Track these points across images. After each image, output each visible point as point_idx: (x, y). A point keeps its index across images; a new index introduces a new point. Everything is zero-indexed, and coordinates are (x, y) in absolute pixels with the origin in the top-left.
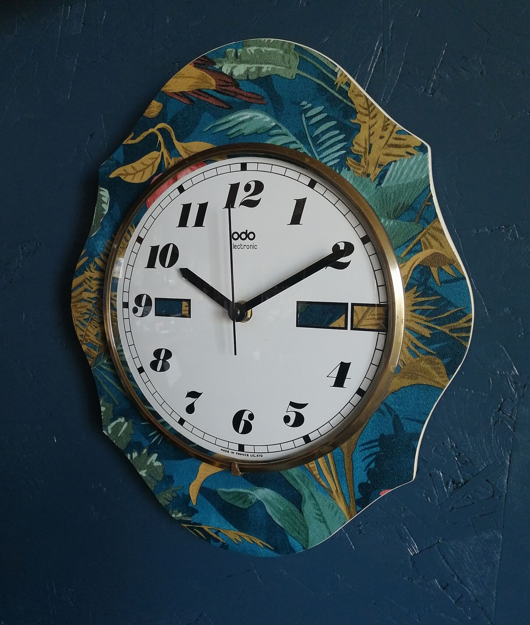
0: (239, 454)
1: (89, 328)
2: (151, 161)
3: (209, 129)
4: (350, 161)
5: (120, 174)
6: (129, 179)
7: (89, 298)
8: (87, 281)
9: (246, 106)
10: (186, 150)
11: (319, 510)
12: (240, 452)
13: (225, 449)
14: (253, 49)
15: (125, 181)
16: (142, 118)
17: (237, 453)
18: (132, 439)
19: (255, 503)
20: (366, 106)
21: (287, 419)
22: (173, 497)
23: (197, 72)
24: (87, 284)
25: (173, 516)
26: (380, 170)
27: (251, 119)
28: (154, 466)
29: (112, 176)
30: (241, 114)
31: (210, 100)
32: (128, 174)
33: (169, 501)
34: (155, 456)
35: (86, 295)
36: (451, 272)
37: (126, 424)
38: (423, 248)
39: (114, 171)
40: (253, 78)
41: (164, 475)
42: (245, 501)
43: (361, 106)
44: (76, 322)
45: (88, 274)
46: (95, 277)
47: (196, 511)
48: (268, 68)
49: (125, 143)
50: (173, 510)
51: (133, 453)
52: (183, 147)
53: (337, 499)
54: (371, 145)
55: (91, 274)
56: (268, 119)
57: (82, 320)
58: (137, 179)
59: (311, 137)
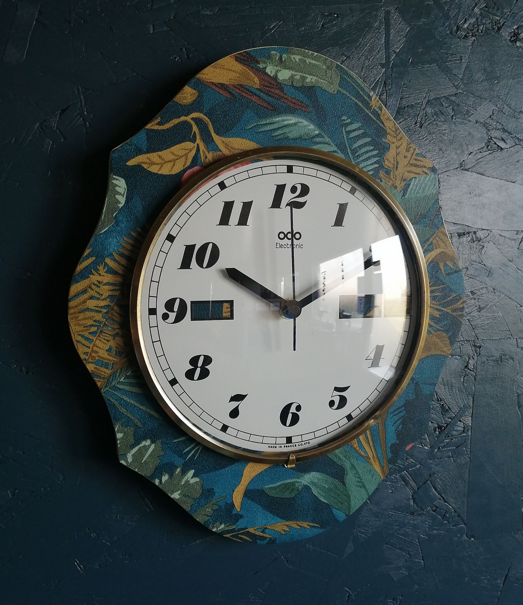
0: (287, 446)
1: (98, 343)
2: (184, 152)
3: (252, 127)
4: (382, 174)
5: (142, 163)
6: (154, 169)
7: (97, 307)
8: (93, 286)
9: (291, 111)
10: (226, 146)
11: (359, 477)
12: (288, 445)
13: (273, 445)
14: (297, 58)
15: (148, 171)
16: (170, 103)
17: (284, 446)
18: (161, 461)
19: (302, 489)
20: (394, 129)
21: (332, 403)
22: (213, 510)
23: (238, 67)
24: (93, 290)
25: (214, 530)
26: (404, 183)
27: (295, 124)
28: (190, 484)
29: (130, 163)
30: (285, 118)
31: (254, 99)
32: (152, 164)
33: (208, 516)
34: (192, 472)
35: (91, 304)
36: (452, 266)
37: (153, 446)
38: (434, 248)
39: (134, 157)
40: (297, 85)
41: (203, 490)
42: (293, 490)
43: (390, 129)
44: (75, 338)
45: (94, 278)
46: (105, 281)
47: (241, 516)
48: (312, 79)
49: (148, 126)
50: (213, 524)
51: (162, 476)
52: (223, 142)
53: (374, 463)
54: (397, 163)
55: (100, 279)
56: (312, 127)
57: (86, 334)
58: (166, 171)
59: (350, 149)
